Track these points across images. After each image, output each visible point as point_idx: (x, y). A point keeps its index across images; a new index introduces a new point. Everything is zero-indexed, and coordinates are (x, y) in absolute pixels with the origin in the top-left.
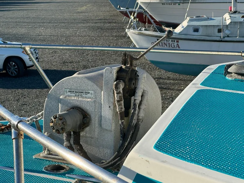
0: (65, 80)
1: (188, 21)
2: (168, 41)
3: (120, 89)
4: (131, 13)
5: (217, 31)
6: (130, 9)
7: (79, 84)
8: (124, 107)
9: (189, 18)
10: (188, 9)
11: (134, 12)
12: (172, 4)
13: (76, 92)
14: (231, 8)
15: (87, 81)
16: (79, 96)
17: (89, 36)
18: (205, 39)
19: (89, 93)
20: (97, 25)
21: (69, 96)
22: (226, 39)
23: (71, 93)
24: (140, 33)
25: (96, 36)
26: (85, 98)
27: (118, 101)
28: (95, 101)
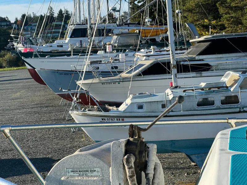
0: (66, 158)
1: (132, 99)
2: (113, 119)
3: (131, 163)
4: (73, 95)
5: (161, 107)
6: (72, 91)
7: (83, 162)
8: (137, 183)
9: (132, 96)
10: (130, 87)
11: (76, 93)
12: (112, 83)
13: (79, 171)
14: (172, 83)
15: (91, 158)
16: (83, 175)
17: (26, 122)
18: (150, 115)
19: (95, 171)
20: (33, 110)
21: (71, 176)
22: (171, 114)
23: (74, 173)
24: (84, 113)
25: (34, 121)
26: (90, 177)
27: (131, 177)
28: (102, 180)
